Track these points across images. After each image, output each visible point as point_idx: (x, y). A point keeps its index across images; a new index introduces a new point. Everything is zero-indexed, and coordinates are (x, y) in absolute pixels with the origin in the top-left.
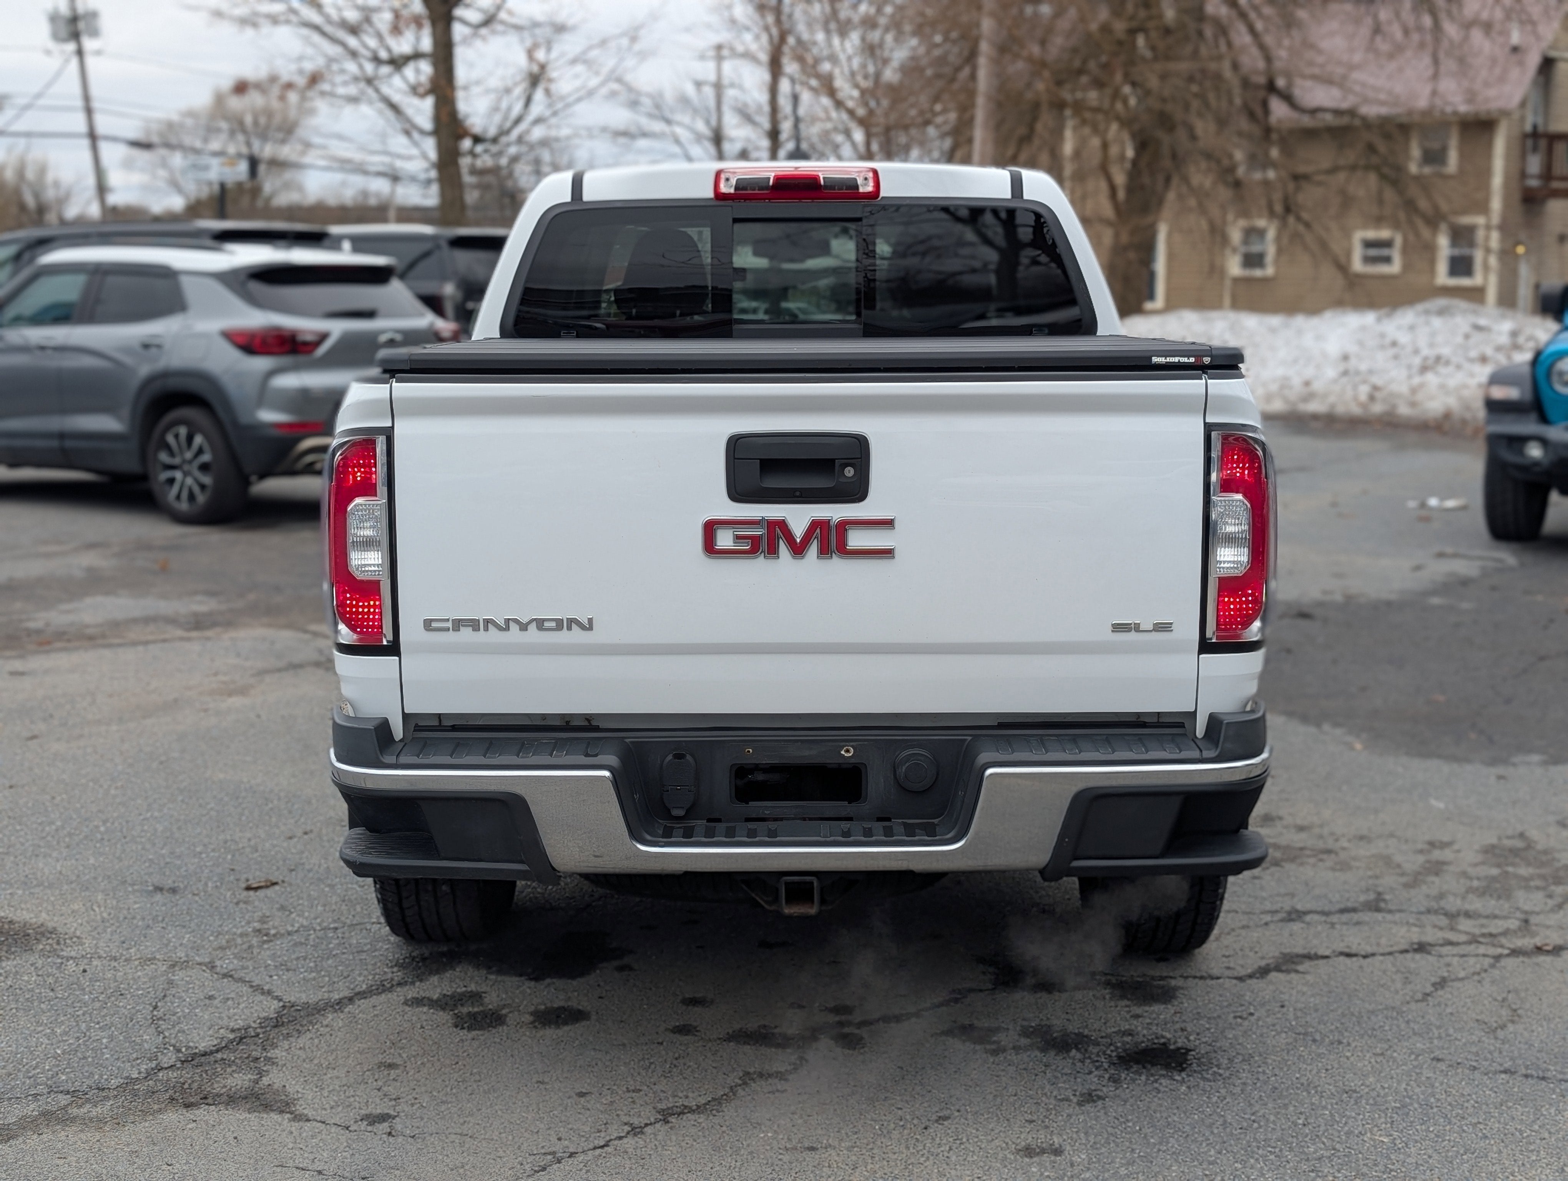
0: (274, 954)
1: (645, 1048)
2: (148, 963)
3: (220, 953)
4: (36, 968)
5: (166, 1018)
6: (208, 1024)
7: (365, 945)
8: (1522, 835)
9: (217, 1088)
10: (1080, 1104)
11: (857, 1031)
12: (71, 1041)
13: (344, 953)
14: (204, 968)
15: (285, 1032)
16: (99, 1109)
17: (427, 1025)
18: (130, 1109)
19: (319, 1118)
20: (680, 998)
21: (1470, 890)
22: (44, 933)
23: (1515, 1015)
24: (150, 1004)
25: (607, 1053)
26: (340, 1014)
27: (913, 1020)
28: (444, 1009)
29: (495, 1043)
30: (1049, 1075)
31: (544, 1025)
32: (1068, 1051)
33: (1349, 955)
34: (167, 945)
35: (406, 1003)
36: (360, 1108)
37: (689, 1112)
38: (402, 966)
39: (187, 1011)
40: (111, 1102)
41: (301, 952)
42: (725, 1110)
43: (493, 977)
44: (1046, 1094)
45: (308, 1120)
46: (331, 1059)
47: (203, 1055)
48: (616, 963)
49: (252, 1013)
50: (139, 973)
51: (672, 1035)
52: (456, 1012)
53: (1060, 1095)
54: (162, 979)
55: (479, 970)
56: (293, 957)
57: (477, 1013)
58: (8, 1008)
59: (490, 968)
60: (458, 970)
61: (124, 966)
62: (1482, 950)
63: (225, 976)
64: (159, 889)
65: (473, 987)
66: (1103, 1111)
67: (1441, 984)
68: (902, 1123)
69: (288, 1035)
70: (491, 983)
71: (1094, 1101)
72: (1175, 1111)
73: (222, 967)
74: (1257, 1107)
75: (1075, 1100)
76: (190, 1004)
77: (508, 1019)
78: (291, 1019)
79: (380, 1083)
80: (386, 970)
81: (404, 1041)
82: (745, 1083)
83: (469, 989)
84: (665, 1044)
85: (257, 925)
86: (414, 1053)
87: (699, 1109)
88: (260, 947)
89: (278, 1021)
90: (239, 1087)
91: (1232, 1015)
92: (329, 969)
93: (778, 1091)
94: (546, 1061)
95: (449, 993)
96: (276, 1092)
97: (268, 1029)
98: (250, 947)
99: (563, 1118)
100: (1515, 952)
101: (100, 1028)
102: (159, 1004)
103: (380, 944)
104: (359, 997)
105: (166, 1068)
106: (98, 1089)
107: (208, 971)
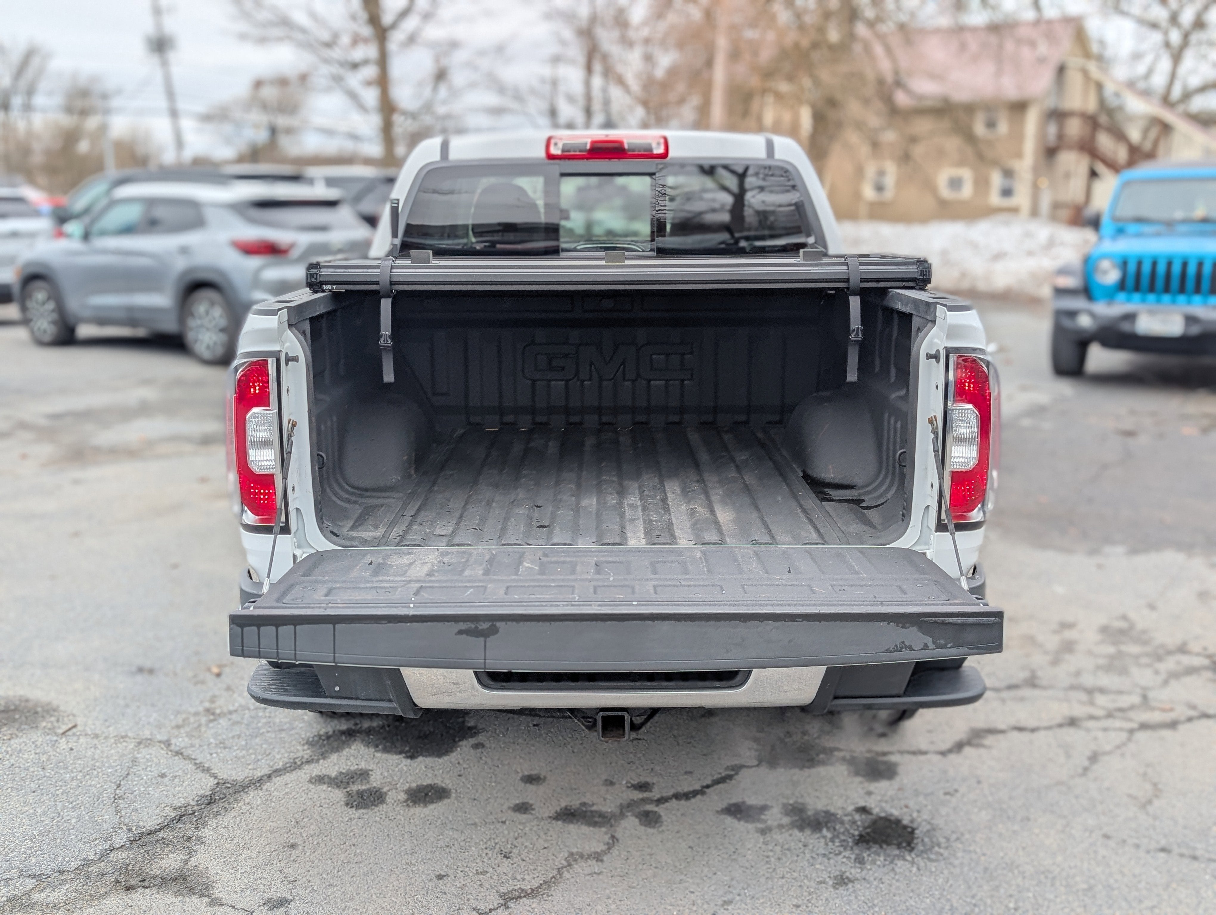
0: (216, 733)
1: (492, 827)
2: (122, 740)
3: (176, 732)
4: (36, 746)
5: (125, 796)
6: (157, 803)
7: (286, 723)
8: (1124, 617)
9: (155, 871)
10: (835, 886)
11: (656, 809)
12: (47, 822)
13: (268, 732)
14: (162, 746)
15: (215, 810)
16: (56, 894)
17: (325, 803)
18: (81, 893)
19: (230, 902)
20: (520, 775)
21: (1099, 668)
22: (50, 710)
23: (1157, 792)
24: (115, 782)
25: (462, 832)
26: (260, 792)
27: (699, 797)
28: (338, 787)
29: (376, 822)
30: (808, 856)
31: (415, 802)
32: (820, 830)
33: (1020, 729)
34: (137, 723)
35: (310, 781)
36: (264, 892)
37: (525, 896)
38: (311, 743)
39: (142, 789)
40: (68, 886)
41: (237, 730)
42: (554, 894)
43: (378, 755)
44: (806, 876)
45: (222, 905)
46: (247, 838)
47: (148, 834)
48: (472, 741)
49: (192, 791)
50: (113, 751)
51: (512, 814)
52: (348, 789)
53: (818, 877)
54: (129, 756)
55: (368, 748)
56: (231, 735)
57: (364, 791)
58: (5, 788)
59: (377, 746)
60: (353, 748)
61: (103, 743)
62: (1118, 724)
63: (178, 753)
64: (141, 670)
65: (363, 765)
66: (853, 895)
67: (1094, 758)
68: (694, 908)
69: (218, 813)
70: (377, 761)
71: (846, 884)
72: (911, 894)
73: (176, 745)
74: (975, 890)
75: (831, 883)
76: (146, 783)
77: (387, 797)
78: (222, 796)
79: (283, 864)
80: (298, 748)
81: (305, 820)
82: (570, 865)
83: (360, 767)
84: (507, 823)
85: (207, 705)
86: (312, 833)
87: (532, 894)
88: (207, 725)
89: (211, 799)
90: (171, 868)
91: (941, 792)
92: (256, 747)
93: (595, 873)
94: (415, 841)
95: (344, 771)
96: (200, 874)
97: (203, 806)
98: (200, 726)
99: (425, 903)
100: (1144, 726)
101: (72, 808)
102: (122, 783)
103: (297, 723)
104: (275, 774)
105: (117, 849)
106: (59, 871)
107: (165, 749)
